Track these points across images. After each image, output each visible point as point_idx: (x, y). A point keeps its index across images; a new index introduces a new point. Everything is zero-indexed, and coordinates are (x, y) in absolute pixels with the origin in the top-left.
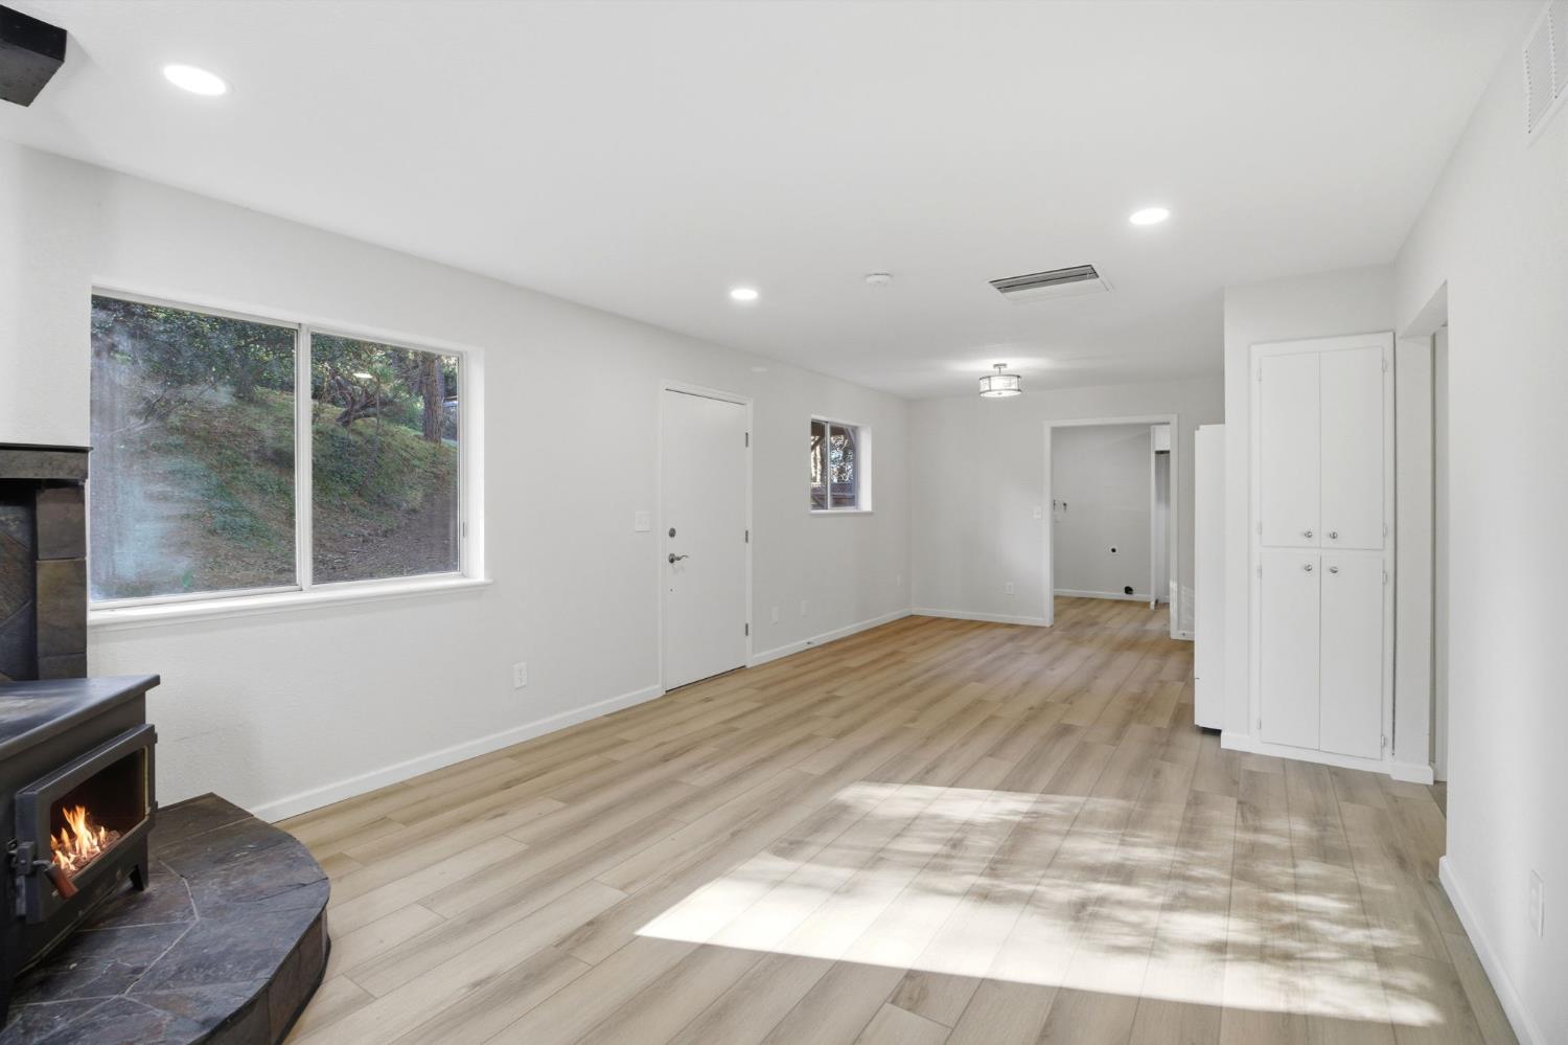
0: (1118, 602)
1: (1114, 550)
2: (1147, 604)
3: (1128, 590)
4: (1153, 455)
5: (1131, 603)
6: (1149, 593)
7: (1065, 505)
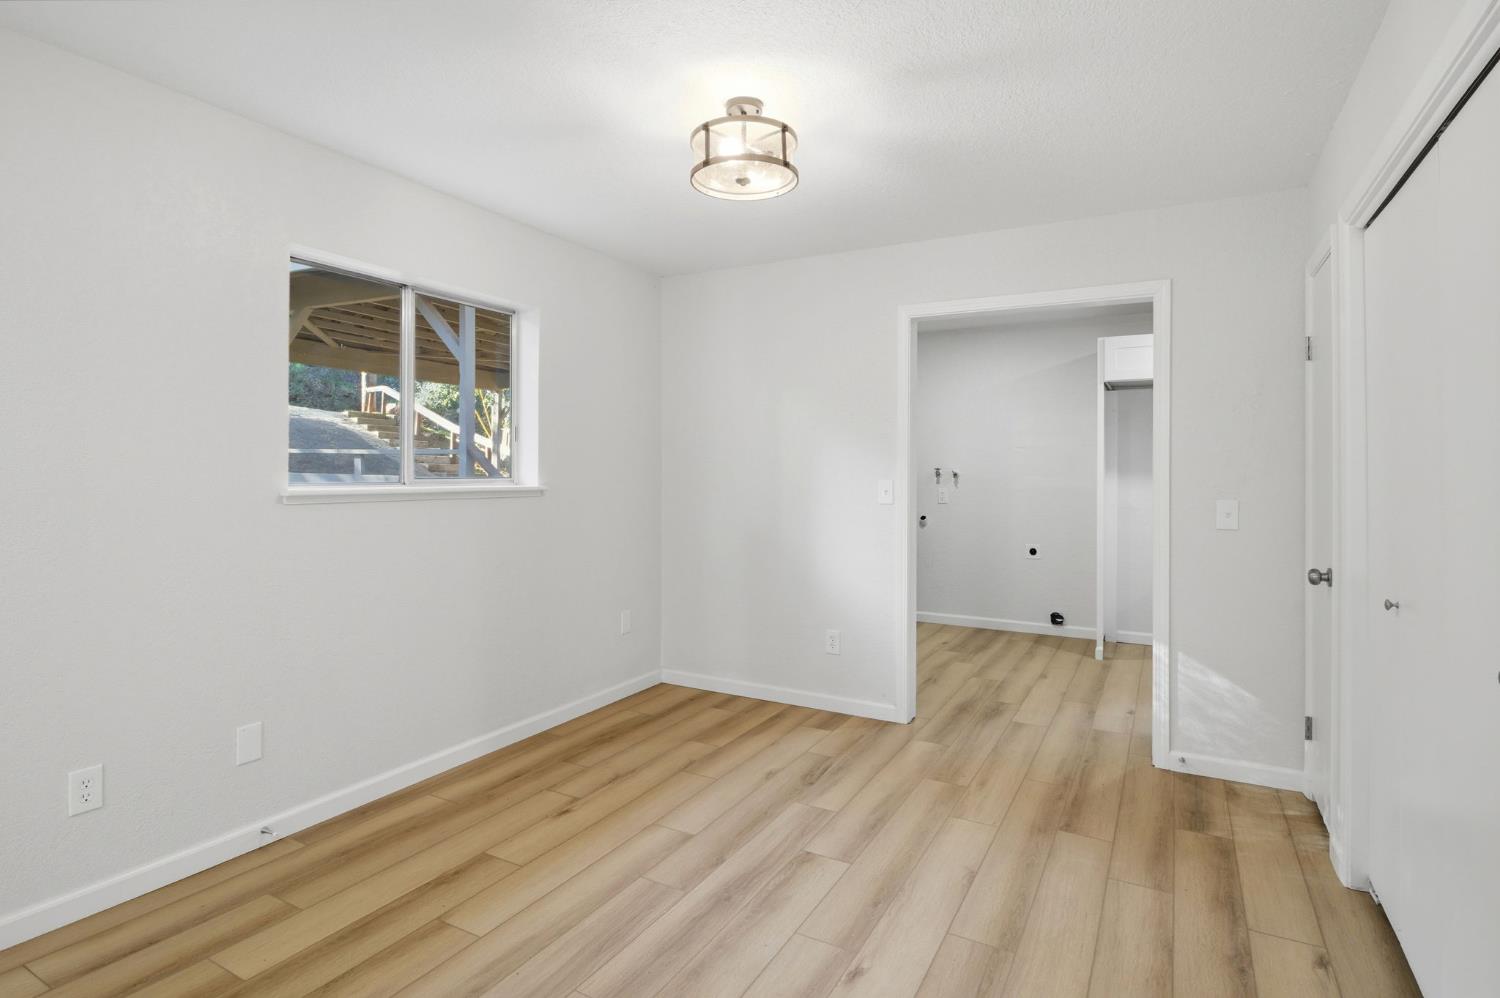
0: (1040, 639)
1: (1033, 552)
2: (1089, 645)
3: (1056, 619)
4: (1101, 388)
5: (1061, 643)
6: (1093, 624)
7: (955, 475)
